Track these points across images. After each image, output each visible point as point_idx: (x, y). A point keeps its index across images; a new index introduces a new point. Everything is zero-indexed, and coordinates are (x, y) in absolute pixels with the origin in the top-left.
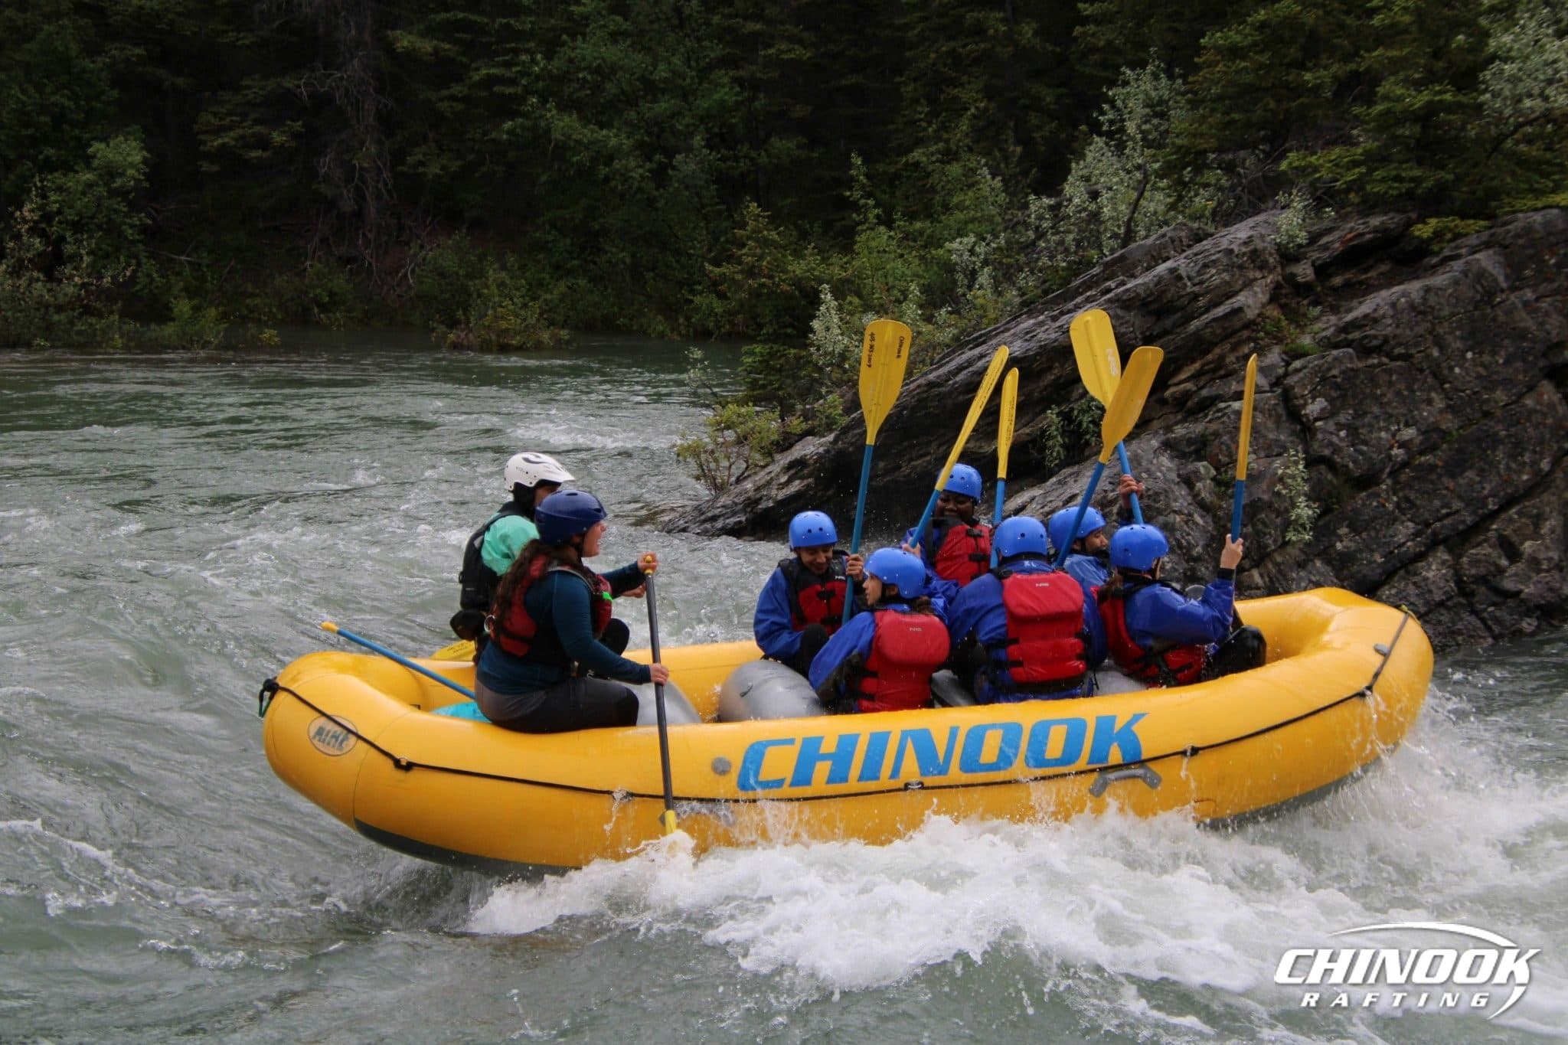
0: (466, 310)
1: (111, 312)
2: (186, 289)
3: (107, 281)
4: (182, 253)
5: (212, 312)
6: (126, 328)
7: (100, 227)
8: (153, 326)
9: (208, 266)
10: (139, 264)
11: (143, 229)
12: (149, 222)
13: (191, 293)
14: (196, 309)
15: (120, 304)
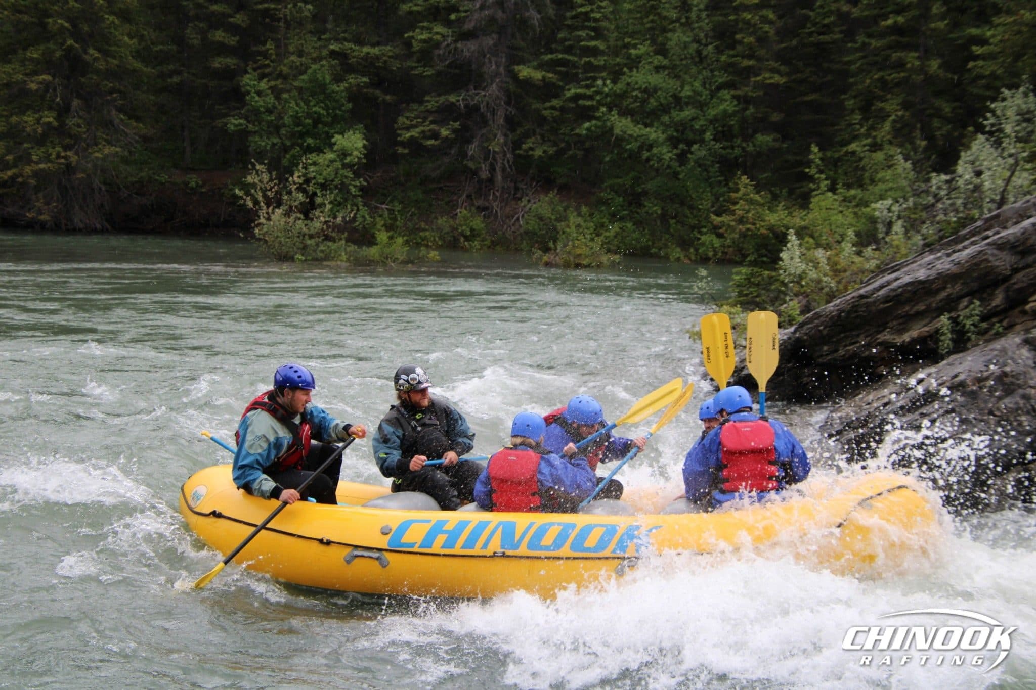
0: (555, 242)
1: (340, 239)
2: (384, 225)
3: (339, 220)
4: (383, 203)
5: (400, 240)
6: (348, 249)
7: (336, 187)
8: (364, 248)
9: (399, 211)
10: (358, 210)
11: (362, 189)
12: (365, 184)
13: (388, 228)
14: (391, 238)
15: (346, 234)
